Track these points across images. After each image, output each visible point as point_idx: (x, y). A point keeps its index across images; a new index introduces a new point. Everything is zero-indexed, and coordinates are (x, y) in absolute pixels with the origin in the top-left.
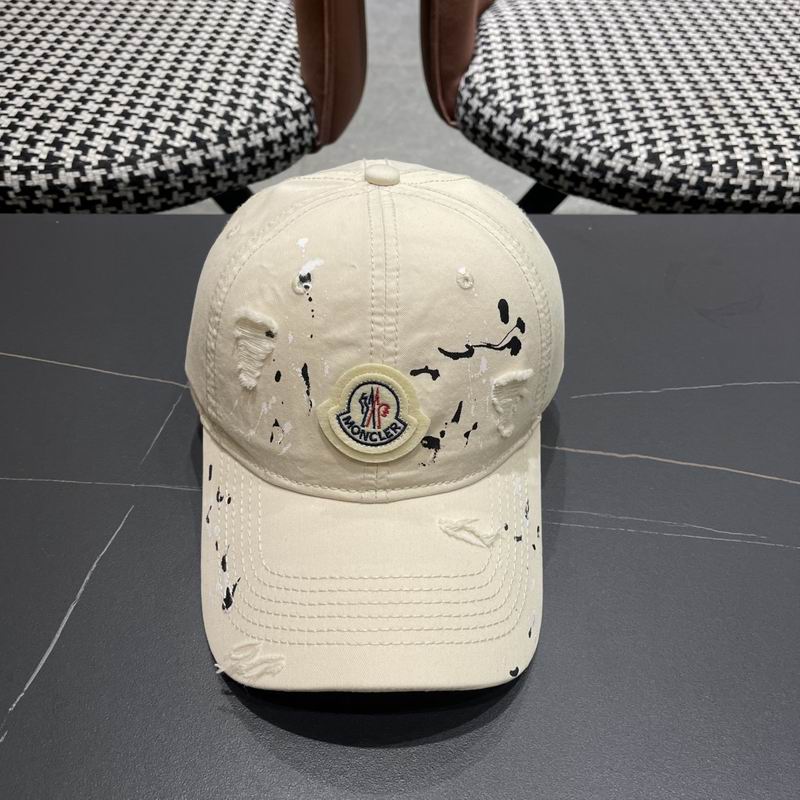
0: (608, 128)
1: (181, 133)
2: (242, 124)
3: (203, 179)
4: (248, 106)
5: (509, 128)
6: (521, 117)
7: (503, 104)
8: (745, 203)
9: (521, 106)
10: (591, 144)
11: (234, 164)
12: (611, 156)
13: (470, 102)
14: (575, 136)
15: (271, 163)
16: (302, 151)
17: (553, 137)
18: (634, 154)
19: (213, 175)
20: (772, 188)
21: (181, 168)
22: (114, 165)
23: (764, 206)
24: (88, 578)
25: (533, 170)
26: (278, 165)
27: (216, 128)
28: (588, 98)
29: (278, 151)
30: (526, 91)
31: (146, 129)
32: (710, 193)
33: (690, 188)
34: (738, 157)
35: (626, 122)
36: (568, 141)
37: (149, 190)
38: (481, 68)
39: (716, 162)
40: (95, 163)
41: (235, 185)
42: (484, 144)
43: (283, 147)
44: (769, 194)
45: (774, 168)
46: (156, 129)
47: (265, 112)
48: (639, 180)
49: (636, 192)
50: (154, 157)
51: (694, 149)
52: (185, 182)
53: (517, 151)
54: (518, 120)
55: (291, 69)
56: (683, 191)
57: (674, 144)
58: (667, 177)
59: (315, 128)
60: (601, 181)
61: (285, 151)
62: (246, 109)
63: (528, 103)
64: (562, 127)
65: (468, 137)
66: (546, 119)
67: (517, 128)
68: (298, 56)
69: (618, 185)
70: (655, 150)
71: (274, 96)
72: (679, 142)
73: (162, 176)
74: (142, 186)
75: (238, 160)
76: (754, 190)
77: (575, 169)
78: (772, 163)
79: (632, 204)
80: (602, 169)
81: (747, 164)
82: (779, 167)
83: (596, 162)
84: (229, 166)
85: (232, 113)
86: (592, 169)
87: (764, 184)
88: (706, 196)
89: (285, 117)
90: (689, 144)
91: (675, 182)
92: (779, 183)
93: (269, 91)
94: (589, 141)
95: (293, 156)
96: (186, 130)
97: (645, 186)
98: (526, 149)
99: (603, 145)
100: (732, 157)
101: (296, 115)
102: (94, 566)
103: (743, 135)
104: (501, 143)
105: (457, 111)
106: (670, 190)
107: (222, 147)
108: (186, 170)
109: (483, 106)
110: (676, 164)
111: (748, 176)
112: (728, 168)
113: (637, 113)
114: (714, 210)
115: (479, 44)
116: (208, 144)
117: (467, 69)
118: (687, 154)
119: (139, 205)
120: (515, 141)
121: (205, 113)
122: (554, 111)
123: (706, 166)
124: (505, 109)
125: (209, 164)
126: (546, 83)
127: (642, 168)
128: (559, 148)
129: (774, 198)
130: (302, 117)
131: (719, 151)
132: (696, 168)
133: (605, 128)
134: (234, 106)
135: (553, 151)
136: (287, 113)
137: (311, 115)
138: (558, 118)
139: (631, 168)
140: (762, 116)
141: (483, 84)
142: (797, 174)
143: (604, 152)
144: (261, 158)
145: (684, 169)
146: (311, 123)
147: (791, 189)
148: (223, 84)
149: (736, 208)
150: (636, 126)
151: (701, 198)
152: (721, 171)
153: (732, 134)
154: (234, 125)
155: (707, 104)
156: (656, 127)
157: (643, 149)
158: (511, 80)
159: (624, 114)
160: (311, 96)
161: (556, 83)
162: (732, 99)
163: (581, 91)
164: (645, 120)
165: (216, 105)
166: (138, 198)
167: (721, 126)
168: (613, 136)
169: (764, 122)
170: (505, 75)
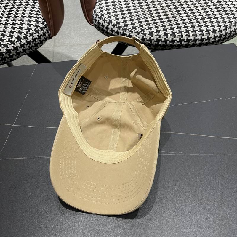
0: (137, 25)
1: (5, 40)
2: (24, 34)
3: (15, 53)
4: (26, 28)
5: (108, 26)
6: (111, 23)
7: (106, 19)
8: (178, 45)
9: (111, 19)
12: (138, 34)
13: (96, 18)
14: (128, 28)
15: (36, 45)
16: (46, 40)
17: (121, 29)
18: (145, 33)
19: (18, 52)
20: (185, 40)
21: (7, 51)
23: (184, 45)
26: (38, 45)
27: (16, 37)
28: (131, 15)
30: (112, 14)
34: (175, 31)
35: (143, 22)
36: (125, 30)
38: (98, 7)
39: (169, 33)
42: (101, 31)
43: (39, 40)
44: (185, 42)
45: (186, 34)
47: (32, 29)
48: (147, 41)
49: (147, 44)
51: (162, 30)
52: (9, 55)
53: (111, 33)
54: (110, 24)
55: (39, 13)
56: (160, 43)
57: (156, 28)
58: (155, 39)
61: (40, 41)
63: (113, 18)
64: (124, 26)
65: (97, 29)
66: (118, 23)
68: (40, 8)
70: (151, 31)
71: (34, 23)
72: (158, 28)
73: (1, 54)
75: (25, 46)
76: (181, 41)
78: (185, 32)
81: (178, 33)
84: (22, 48)
85: (21, 31)
87: (183, 39)
88: (167, 44)
89: (38, 30)
90: (161, 28)
91: (158, 40)
92: (187, 38)
93: (32, 22)
94: (132, 29)
95: (43, 41)
96: (6, 38)
97: (149, 42)
98: (114, 33)
99: (136, 30)
100: (173, 31)
101: (42, 29)
103: (177, 24)
104: (106, 31)
105: (93, 21)
106: (157, 43)
107: (19, 42)
108: (9, 51)
109: (100, 20)
110: (157, 35)
111: (178, 37)
112: (173, 35)
113: (145, 19)
116: (14, 42)
117: (94, 8)
118: (160, 31)
120: (110, 30)
121: (12, 32)
122: (121, 20)
123: (166, 35)
124: (106, 21)
125: (16, 48)
126: (118, 11)
127: (148, 37)
128: (123, 32)
129: (186, 43)
130: (44, 29)
131: (169, 30)
132: (163, 36)
133: (136, 25)
134: (21, 28)
135: (121, 33)
136: (39, 28)
137: (47, 28)
138: (122, 23)
139: (145, 37)
140: (182, 17)
141: (99, 13)
142: (193, 35)
143: (136, 33)
144: (32, 44)
145: (160, 36)
146: (47, 31)
147: (191, 40)
148: (17, 21)
149: (176, 47)
150: (145, 23)
151: (166, 44)
152: (170, 36)
153: (173, 24)
154: (22, 35)
155: (166, 14)
156: (151, 23)
157: (148, 31)
158: (108, 11)
159: (142, 20)
160: (46, 22)
161: (121, 11)
162: (173, 12)
163: (129, 13)
164: (148, 21)
165: (16, 29)
167: (170, 21)
168: (139, 27)
169: (183, 19)
170: (106, 9)
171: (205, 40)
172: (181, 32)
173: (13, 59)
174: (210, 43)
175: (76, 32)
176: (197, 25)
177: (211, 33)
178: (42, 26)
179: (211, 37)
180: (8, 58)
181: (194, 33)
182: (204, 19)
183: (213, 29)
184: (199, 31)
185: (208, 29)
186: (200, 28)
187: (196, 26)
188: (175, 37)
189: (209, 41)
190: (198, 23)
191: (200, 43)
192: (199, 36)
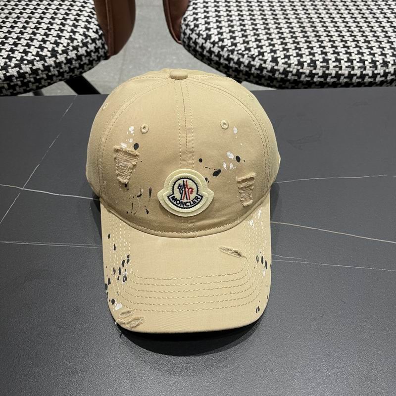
0: (253, 45)
1: (31, 52)
2: (64, 46)
3: (45, 76)
4: (67, 37)
5: (204, 45)
6: (210, 39)
7: (201, 32)
8: (321, 82)
9: (210, 33)
10: (244, 53)
11: (61, 68)
12: (254, 59)
13: (186, 31)
14: (236, 49)
15: (82, 66)
16: (99, 59)
17: (225, 49)
18: (265, 58)
19: (50, 74)
20: (333, 75)
21: (31, 71)
23: (330, 84)
25: (217, 66)
26: (86, 67)
27: (50, 49)
28: (244, 28)
30: (213, 25)
31: (12, 51)
32: (303, 78)
34: (317, 59)
35: (262, 41)
36: (232, 51)
37: (15, 83)
38: (191, 13)
39: (306, 62)
41: (63, 78)
42: (193, 53)
43: (88, 58)
44: (332, 77)
45: (334, 64)
46: (18, 50)
47: (76, 39)
48: (267, 71)
49: (267, 77)
50: (16, 66)
51: (295, 55)
52: (35, 78)
53: (208, 57)
54: (208, 41)
55: (92, 16)
56: (290, 76)
57: (285, 52)
58: (281, 70)
60: (249, 72)
61: (89, 60)
62: (66, 39)
63: (214, 31)
64: (230, 44)
65: (186, 49)
66: (222, 40)
68: (95, 8)
69: (258, 74)
70: (275, 56)
71: (81, 31)
72: (288, 51)
73: (22, 75)
74: (12, 81)
75: (63, 66)
76: (325, 76)
77: (237, 66)
78: (334, 62)
79: (265, 83)
80: (250, 66)
81: (321, 62)
82: (337, 64)
83: (246, 62)
84: (58, 69)
85: (59, 41)
86: (245, 66)
87: (330, 73)
88: (301, 79)
89: (88, 42)
90: (292, 52)
91: (285, 72)
92: (337, 72)
93: (79, 28)
94: (243, 51)
95: (94, 62)
96: (33, 50)
97: (271, 74)
98: (213, 56)
99: (250, 53)
100: (314, 59)
101: (94, 41)
103: (321, 46)
104: (201, 52)
105: (181, 36)
106: (283, 76)
107: (54, 59)
108: (35, 72)
109: (192, 34)
110: (286, 63)
111: (321, 68)
112: (312, 65)
113: (268, 36)
114: (306, 86)
116: (46, 58)
117: (184, 13)
118: (291, 57)
119: (11, 91)
120: (207, 52)
121: (44, 41)
122: (226, 36)
123: (301, 64)
124: (202, 35)
125: (47, 68)
126: (223, 21)
127: (269, 65)
128: (229, 55)
129: (335, 80)
130: (97, 42)
131: (307, 55)
132: (295, 65)
133: (251, 44)
134: (59, 37)
135: (225, 57)
136: (89, 39)
137: (102, 40)
138: (228, 39)
139: (264, 65)
140: (331, 36)
141: (192, 22)
142: (346, 67)
143: (250, 57)
144: (75, 64)
145: (289, 65)
146: (103, 45)
147: (343, 75)
148: (55, 25)
149: (316, 85)
150: (267, 43)
151: (299, 80)
152: (308, 66)
153: (315, 46)
154: (60, 47)
155: (304, 30)
156: (277, 44)
157: (270, 55)
158: (206, 19)
159: (261, 37)
160: (102, 30)
161: (229, 20)
162: (317, 27)
163: (241, 25)
164: (272, 39)
165: (50, 36)
166: (10, 87)
167: (310, 42)
168: (255, 48)
169: (332, 39)
170: (203, 17)
171: (367, 77)
172: (326, 61)
173: (40, 85)
174: (376, 83)
176: (355, 50)
177: (379, 67)
178: (94, 36)
179: (379, 74)
180: (33, 83)
181: (349, 64)
182: (369, 42)
183: (383, 59)
184: (358, 62)
185: (374, 59)
186: (360, 56)
187: (353, 52)
188: (315, 69)
189: (375, 80)
190: (358, 49)
191: (359, 82)
192: (357, 70)
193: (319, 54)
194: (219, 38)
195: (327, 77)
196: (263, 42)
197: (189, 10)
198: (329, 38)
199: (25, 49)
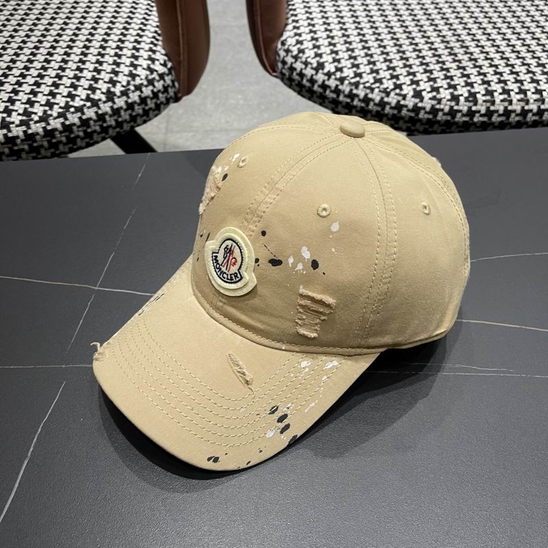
0: (385, 74)
1: (79, 96)
2: (123, 86)
3: (98, 128)
4: (127, 73)
5: (314, 77)
6: (323, 69)
7: (309, 60)
8: (483, 122)
9: (322, 60)
10: (374, 86)
11: (120, 116)
12: (388, 94)
13: (286, 59)
14: (362, 81)
15: (146, 113)
16: (168, 102)
17: (346, 82)
18: (404, 92)
19: (105, 125)
20: (501, 112)
21: (80, 122)
22: (31, 123)
23: (496, 124)
24: (35, 439)
25: (333, 106)
26: (151, 114)
27: (104, 91)
28: (370, 52)
29: (151, 104)
30: (325, 50)
31: (53, 94)
32: (459, 118)
33: (444, 114)
34: (477, 90)
35: (397, 69)
36: (357, 85)
37: (59, 139)
38: (292, 34)
39: (462, 95)
40: (17, 122)
41: (122, 131)
42: (297, 89)
43: (154, 101)
44: (500, 115)
45: (502, 97)
46: (60, 94)
47: (139, 76)
48: (408, 110)
49: (407, 119)
50: (60, 115)
51: (446, 86)
52: (85, 132)
53: (321, 93)
54: (320, 71)
55: (156, 42)
56: (440, 117)
57: (431, 83)
58: (428, 108)
59: (176, 84)
60: (382, 112)
61: (156, 103)
62: (125, 75)
63: (327, 58)
64: (352, 75)
65: (285, 84)
66: (340, 70)
67: (320, 77)
68: (159, 32)
69: (394, 115)
70: (418, 89)
71: (145, 63)
72: (435, 82)
73: (67, 128)
74: (54, 137)
75: (122, 113)
76: (489, 113)
77: (363, 105)
78: (500, 94)
79: (404, 127)
80: (382, 104)
81: (483, 95)
82: (506, 96)
83: (377, 99)
84: (116, 117)
85: (115, 79)
86: (375, 104)
87: (496, 109)
88: (456, 120)
89: (154, 79)
90: (442, 83)
91: (434, 111)
92: (506, 108)
93: (140, 59)
94: (372, 84)
95: (162, 106)
96: (82, 93)
97: (413, 115)
98: (328, 92)
99: (382, 87)
100: (473, 91)
101: (162, 76)
102: (40, 430)
103: (480, 74)
104: (309, 88)
105: (277, 65)
106: (431, 116)
107: (110, 104)
108: (85, 123)
109: (295, 62)
110: (434, 98)
111: (484, 104)
112: (470, 99)
113: (404, 61)
114: (462, 129)
115: (289, 15)
116: (99, 103)
117: (281, 35)
118: (441, 90)
119: (52, 150)
120: (319, 86)
121: (96, 80)
122: (346, 63)
123: (455, 98)
124: (311, 64)
125: (101, 117)
126: (339, 43)
127: (410, 102)
128: (351, 90)
129: (503, 118)
130: (166, 78)
131: (463, 87)
132: (448, 100)
133: (382, 74)
134: (116, 73)
135: (347, 92)
136: (155, 75)
138: (349, 68)
139: (402, 102)
140: (492, 59)
141: (294, 46)
142: (519, 101)
143: (383, 92)
144: (138, 110)
145: (439, 101)
146: (173, 81)
147: (515, 111)
148: (107, 57)
149: (477, 127)
150: (404, 71)
151: (452, 121)
152: (466, 101)
153: (472, 74)
154: (117, 87)
155: (453, 52)
156: (418, 72)
157: (410, 88)
158: (314, 42)
159: (395, 63)
160: (171, 62)
161: (346, 42)
162: (470, 48)
163: (364, 48)
164: (410, 66)
165: (103, 73)
166: (52, 145)
167: (464, 68)
168: (388, 80)
169: (493, 63)
170: (309, 38)
171: (546, 113)
175: (218, 101)
176: (527, 77)
178: (162, 70)
180: (82, 139)
181: (522, 96)
182: (543, 66)
184: (533, 93)
186: (535, 85)
187: (525, 80)
190: (531, 75)
191: (535, 121)
192: (532, 104)
193: (480, 84)
194: (336, 67)
195: (492, 115)
196: (399, 71)
197: (288, 31)
198: (489, 61)
199: (70, 92)
